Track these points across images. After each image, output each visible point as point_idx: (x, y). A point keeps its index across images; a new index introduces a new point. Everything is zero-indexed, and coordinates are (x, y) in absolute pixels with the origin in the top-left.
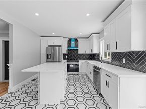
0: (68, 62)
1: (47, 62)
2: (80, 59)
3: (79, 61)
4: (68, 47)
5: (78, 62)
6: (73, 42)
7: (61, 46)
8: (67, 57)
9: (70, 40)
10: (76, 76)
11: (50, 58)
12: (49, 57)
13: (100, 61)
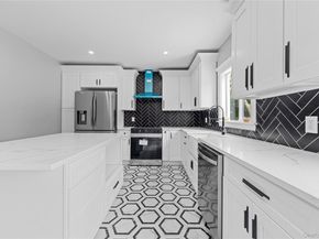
0: (133, 131)
1: (77, 131)
2: (168, 125)
3: (164, 129)
4: (137, 93)
5: (160, 132)
6: (149, 81)
7: (115, 90)
8: (133, 119)
9: (142, 75)
10: (154, 170)
11: (85, 123)
12: (83, 119)
13: (220, 129)
